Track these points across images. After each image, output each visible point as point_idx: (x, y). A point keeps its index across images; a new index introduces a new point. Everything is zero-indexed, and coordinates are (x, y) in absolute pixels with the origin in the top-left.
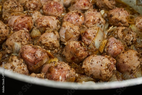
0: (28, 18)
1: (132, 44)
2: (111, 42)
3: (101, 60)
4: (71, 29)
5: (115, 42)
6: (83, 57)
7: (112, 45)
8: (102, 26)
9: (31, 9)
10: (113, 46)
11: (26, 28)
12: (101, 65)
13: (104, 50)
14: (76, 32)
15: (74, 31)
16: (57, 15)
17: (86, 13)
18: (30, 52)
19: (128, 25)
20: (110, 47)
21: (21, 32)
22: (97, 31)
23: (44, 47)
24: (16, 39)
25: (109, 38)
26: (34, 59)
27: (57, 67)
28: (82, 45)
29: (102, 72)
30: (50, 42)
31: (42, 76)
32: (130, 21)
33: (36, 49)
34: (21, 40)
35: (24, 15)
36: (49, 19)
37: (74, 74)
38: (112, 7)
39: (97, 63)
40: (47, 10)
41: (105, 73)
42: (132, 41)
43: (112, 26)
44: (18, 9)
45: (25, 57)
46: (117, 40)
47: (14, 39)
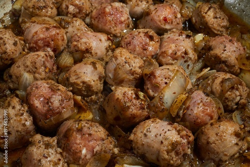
0: (58, 31)
1: (237, 109)
2: (194, 101)
3: (164, 131)
4: (127, 64)
5: (201, 102)
6: (136, 119)
7: (194, 107)
8: (188, 65)
9: (69, 15)
10: (196, 108)
11: (51, 48)
12: (162, 142)
13: (178, 113)
14: (134, 71)
15: (131, 68)
16: (114, 32)
17: (166, 36)
18: (42, 96)
19: (239, 71)
20: (190, 109)
21: (36, 56)
22: (173, 75)
23: (71, 88)
24: (27, 66)
25: (193, 92)
26: (45, 108)
27: (81, 131)
28: (137, 97)
29: (161, 154)
30: (84, 83)
31: (53, 142)
32: (244, 64)
33: (54, 91)
34: (34, 70)
35: (52, 26)
36: (94, 38)
37: (111, 148)
38: (218, 31)
39: (156, 136)
40: (98, 19)
41: (166, 157)
42: (237, 104)
43: (209, 68)
44: (47, 12)
45: (32, 102)
46: (206, 98)
47: (24, 65)
